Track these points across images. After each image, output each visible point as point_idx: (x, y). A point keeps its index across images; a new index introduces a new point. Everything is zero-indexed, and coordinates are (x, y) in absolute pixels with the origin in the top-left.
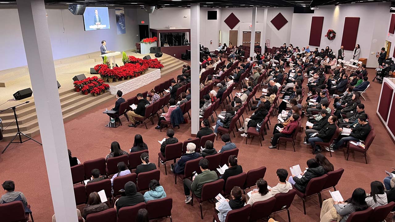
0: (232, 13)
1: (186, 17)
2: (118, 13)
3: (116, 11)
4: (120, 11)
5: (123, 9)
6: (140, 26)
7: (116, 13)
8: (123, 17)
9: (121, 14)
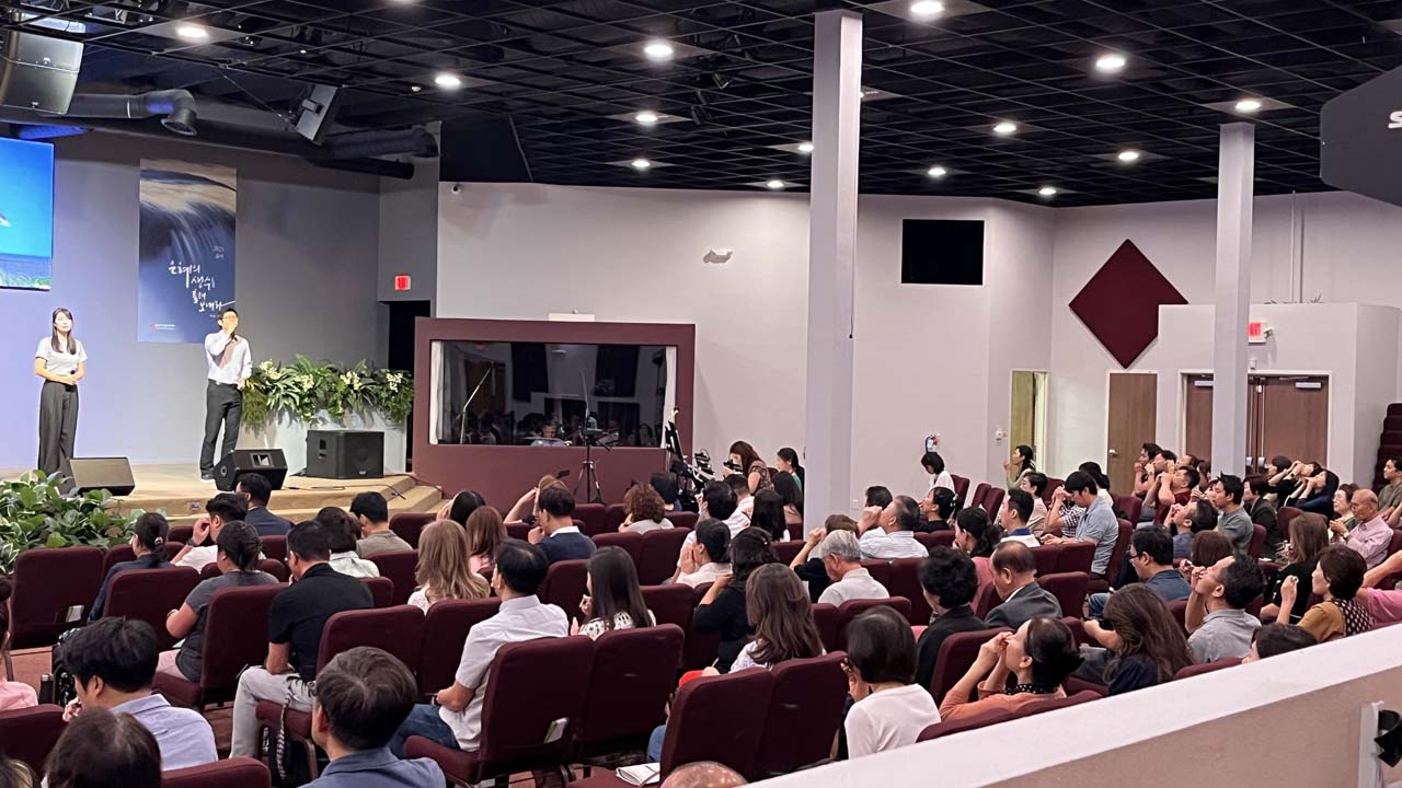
0: (1128, 246)
1: (725, 259)
2: (172, 198)
4: (199, 188)
5: (233, 182)
6: (392, 304)
7: (143, 197)
8: (219, 231)
9: (201, 207)
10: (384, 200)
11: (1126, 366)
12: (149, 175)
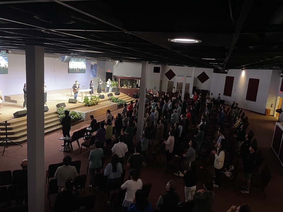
0: (171, 69)
3: (91, 62)
4: (94, 62)
5: (96, 61)
6: (107, 73)
7: (91, 63)
8: (96, 66)
9: (95, 64)
10: (106, 62)
11: (170, 80)
12: (92, 61)
